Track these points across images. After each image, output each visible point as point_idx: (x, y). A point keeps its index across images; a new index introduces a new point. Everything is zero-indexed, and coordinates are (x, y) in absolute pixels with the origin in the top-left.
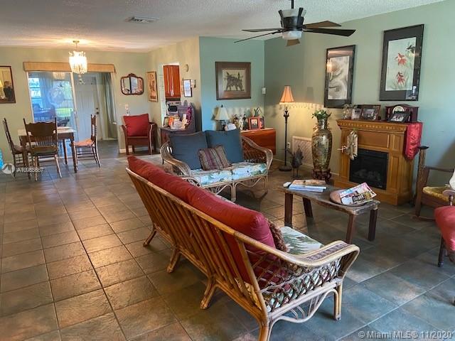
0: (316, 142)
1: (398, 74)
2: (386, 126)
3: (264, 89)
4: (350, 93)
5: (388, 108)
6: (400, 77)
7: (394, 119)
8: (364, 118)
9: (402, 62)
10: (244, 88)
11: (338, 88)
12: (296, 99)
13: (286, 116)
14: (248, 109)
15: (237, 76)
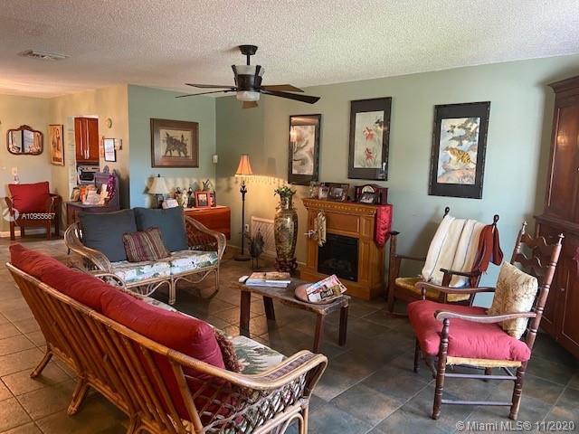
0: (280, 225)
1: (367, 150)
2: (356, 207)
3: (216, 157)
4: (317, 168)
5: (357, 187)
6: (369, 153)
7: (364, 200)
8: (332, 198)
9: (370, 136)
10: (189, 153)
11: (304, 162)
12: (255, 172)
13: (244, 192)
14: (195, 181)
15: (180, 139)
